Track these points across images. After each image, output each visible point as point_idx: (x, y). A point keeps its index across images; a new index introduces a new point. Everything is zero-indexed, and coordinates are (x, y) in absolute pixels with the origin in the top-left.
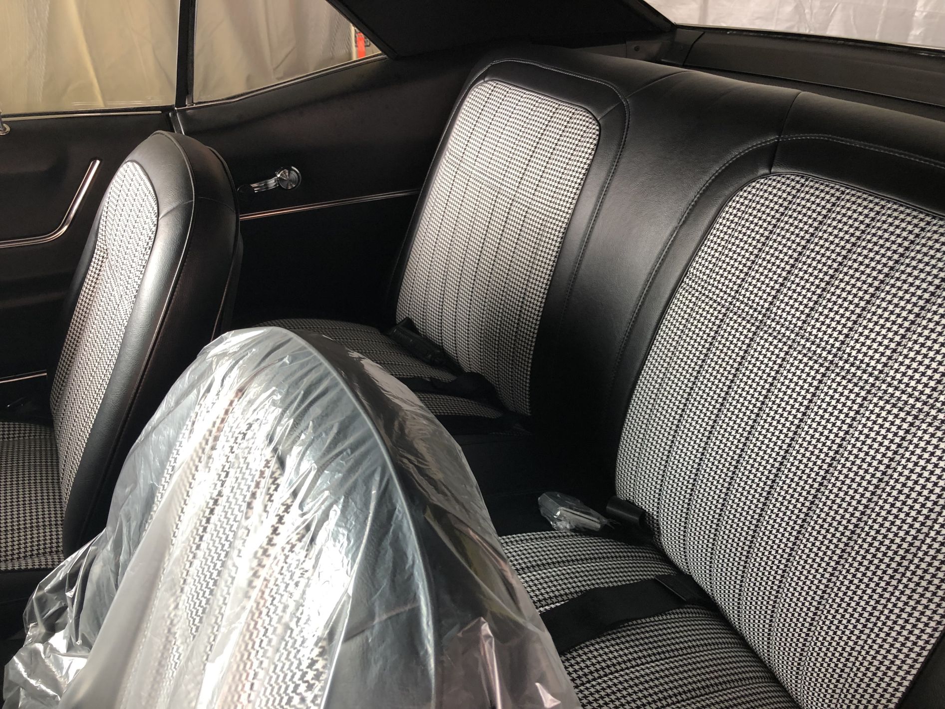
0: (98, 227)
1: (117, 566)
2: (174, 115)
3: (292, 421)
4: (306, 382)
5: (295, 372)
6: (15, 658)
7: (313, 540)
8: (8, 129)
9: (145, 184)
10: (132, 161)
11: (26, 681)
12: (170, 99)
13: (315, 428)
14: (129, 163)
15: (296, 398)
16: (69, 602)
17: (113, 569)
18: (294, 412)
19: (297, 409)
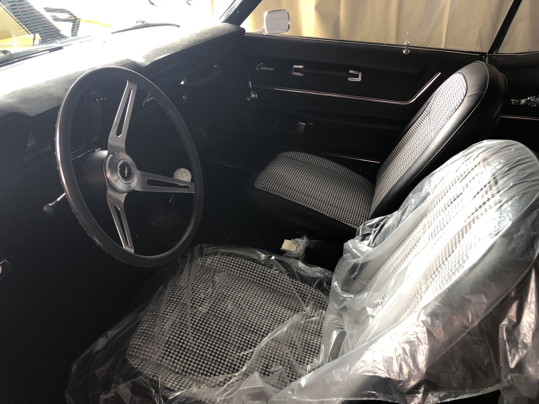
0: (430, 101)
1: (400, 220)
2: (485, 57)
3: (508, 168)
4: (519, 158)
5: (515, 154)
6: (349, 241)
7: (501, 206)
8: (409, 52)
9: (463, 83)
10: (459, 73)
11: (351, 249)
12: (486, 50)
13: (517, 172)
14: (458, 74)
15: (512, 162)
16: (373, 233)
17: (398, 221)
18: (509, 166)
19: (511, 166)
